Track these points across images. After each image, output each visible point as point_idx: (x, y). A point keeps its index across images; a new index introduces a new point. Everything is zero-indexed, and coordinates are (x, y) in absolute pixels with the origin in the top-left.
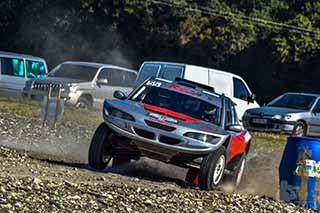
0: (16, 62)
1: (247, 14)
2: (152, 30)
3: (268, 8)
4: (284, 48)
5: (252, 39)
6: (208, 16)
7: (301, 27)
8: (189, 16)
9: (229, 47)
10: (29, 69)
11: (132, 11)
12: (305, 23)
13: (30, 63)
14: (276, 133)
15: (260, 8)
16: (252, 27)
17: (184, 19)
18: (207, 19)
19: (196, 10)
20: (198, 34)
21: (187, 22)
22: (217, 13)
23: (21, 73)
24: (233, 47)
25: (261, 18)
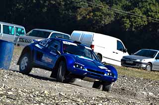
0: (10, 28)
1: (110, 6)
2: (64, 12)
3: (121, 4)
4: (128, 24)
5: (113, 19)
6: (92, 7)
7: (136, 14)
8: (82, 6)
9: (101, 22)
10: (17, 32)
11: (54, 2)
12: (139, 13)
13: (17, 28)
14: (138, 68)
15: (117, 4)
16: (112, 13)
17: (79, 8)
18: (91, 8)
19: (86, 4)
20: (86, 15)
21: (81, 9)
22: (96, 5)
23: (13, 33)
24: (103, 22)
25: (117, 9)
